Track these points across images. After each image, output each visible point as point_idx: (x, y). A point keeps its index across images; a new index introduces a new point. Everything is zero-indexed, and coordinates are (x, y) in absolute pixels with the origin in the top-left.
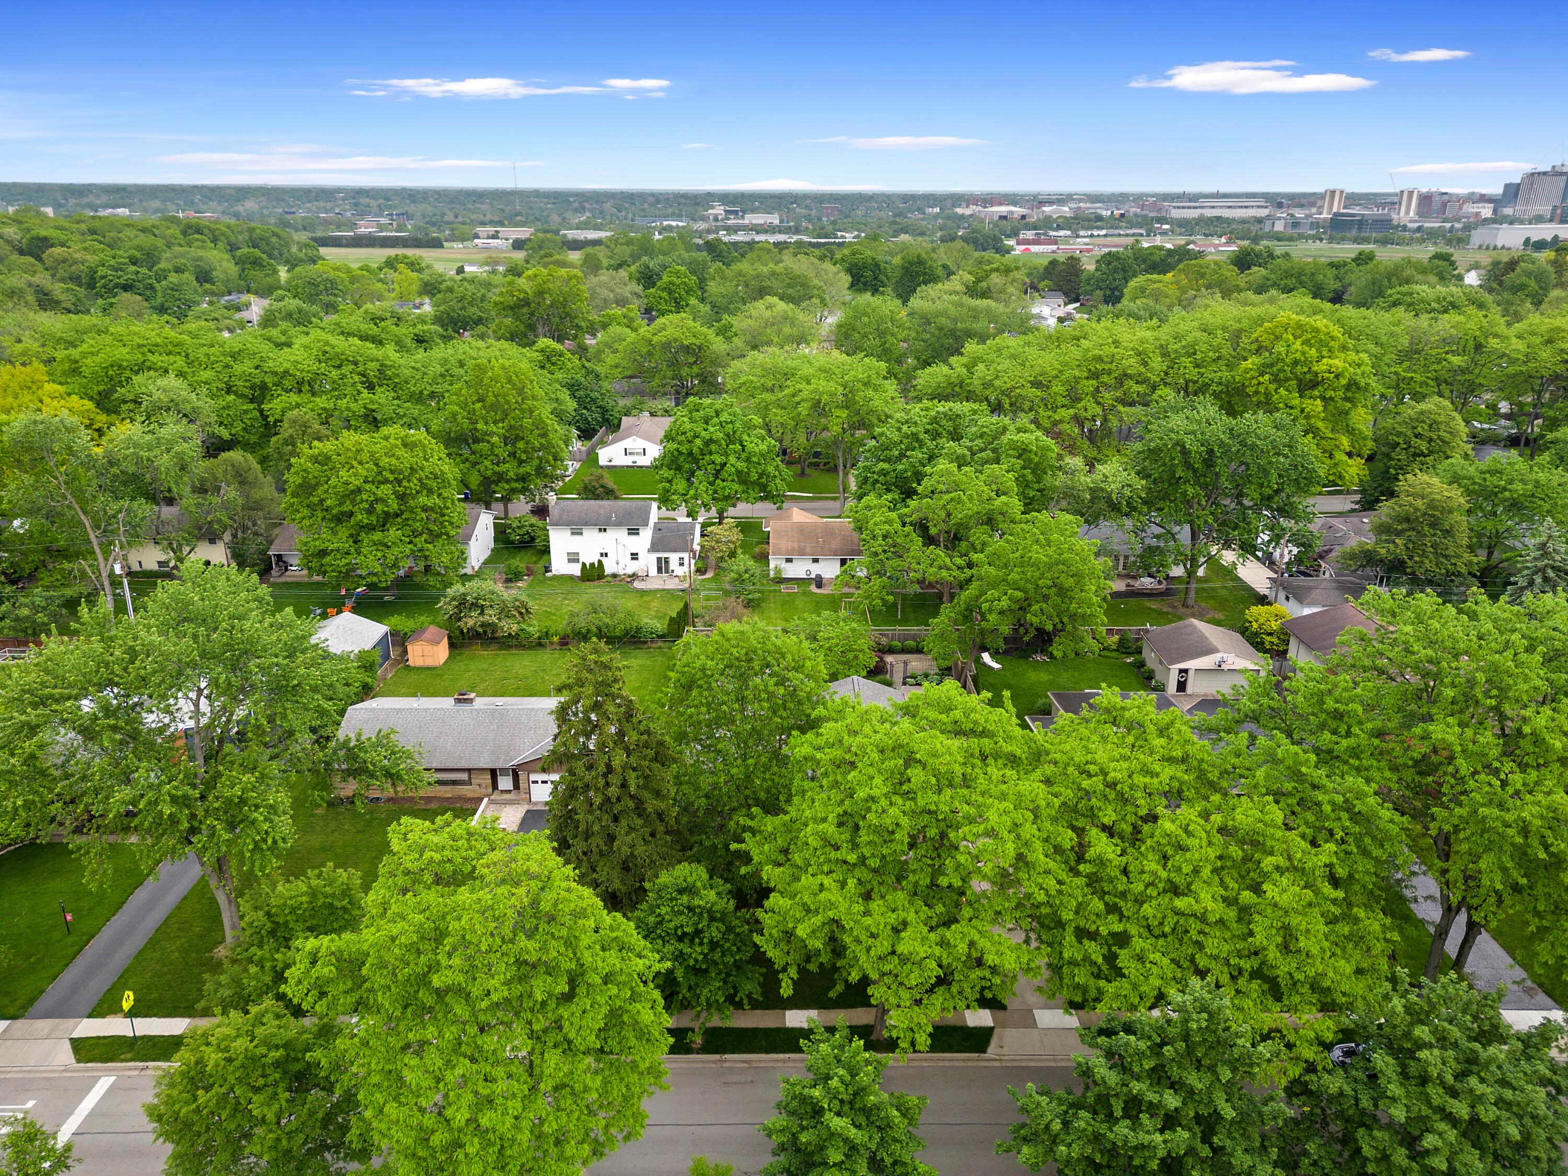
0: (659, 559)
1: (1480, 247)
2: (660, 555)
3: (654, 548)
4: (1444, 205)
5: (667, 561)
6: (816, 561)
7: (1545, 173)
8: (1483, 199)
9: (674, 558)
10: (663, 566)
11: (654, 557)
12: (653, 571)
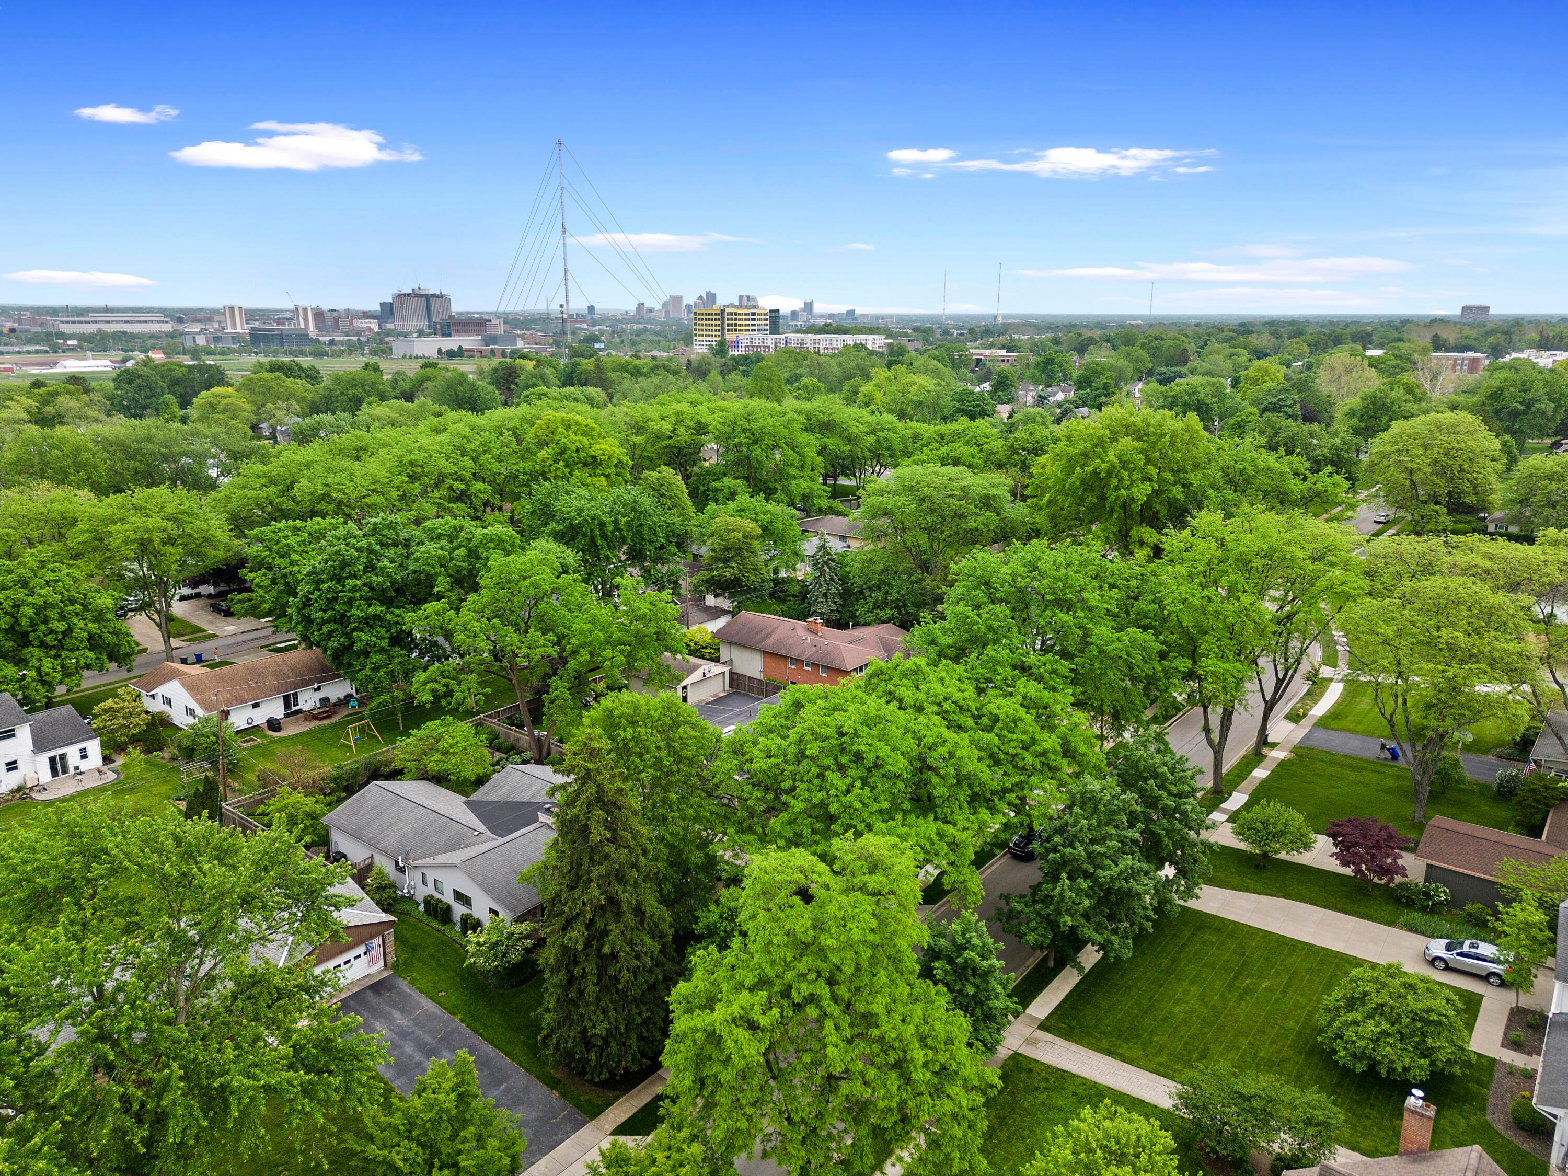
0: (52, 760)
1: (404, 357)
2: (52, 754)
3: (39, 745)
4: (336, 320)
5: (63, 757)
6: (256, 706)
7: (409, 295)
8: (366, 315)
9: (72, 753)
10: (57, 766)
11: (43, 760)
12: (45, 775)
